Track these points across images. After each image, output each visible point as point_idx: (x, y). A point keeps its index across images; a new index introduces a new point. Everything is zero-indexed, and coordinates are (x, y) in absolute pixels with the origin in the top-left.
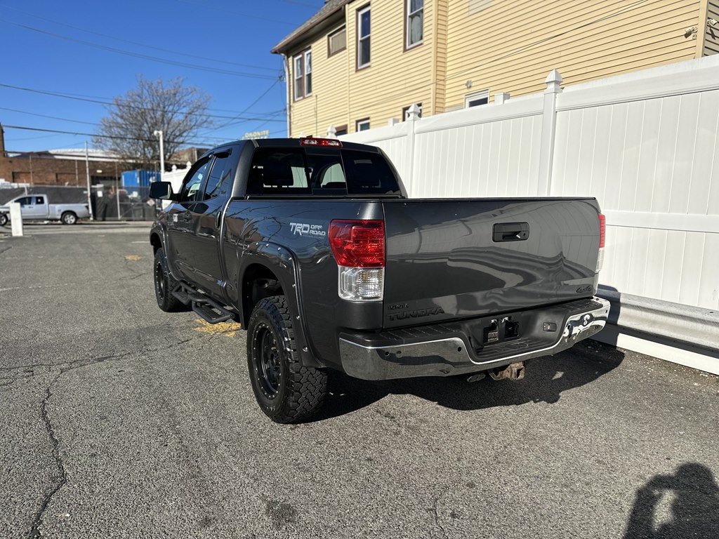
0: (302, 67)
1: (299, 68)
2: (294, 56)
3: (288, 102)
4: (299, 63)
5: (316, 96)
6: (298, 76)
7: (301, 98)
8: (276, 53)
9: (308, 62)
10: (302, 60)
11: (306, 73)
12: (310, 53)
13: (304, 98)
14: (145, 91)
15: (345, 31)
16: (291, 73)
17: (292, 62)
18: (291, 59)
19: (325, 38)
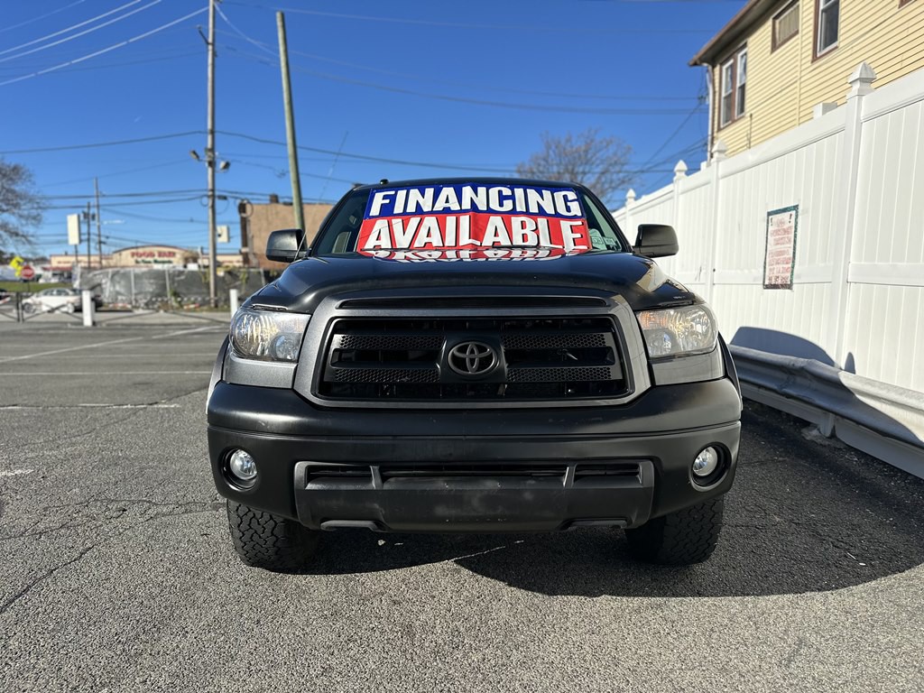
0: (733, 77)
1: (729, 79)
2: (722, 64)
3: (710, 133)
4: (729, 73)
5: (751, 115)
6: (726, 91)
7: (730, 122)
8: (695, 64)
9: (743, 67)
10: (733, 67)
11: (738, 85)
12: (745, 54)
13: (734, 121)
14: (551, 152)
15: (798, 6)
16: (717, 89)
17: (720, 73)
18: (717, 69)
19: (770, 22)
